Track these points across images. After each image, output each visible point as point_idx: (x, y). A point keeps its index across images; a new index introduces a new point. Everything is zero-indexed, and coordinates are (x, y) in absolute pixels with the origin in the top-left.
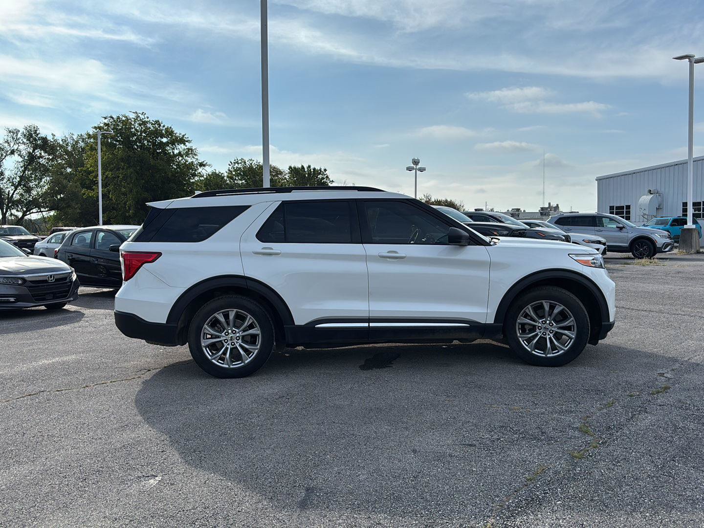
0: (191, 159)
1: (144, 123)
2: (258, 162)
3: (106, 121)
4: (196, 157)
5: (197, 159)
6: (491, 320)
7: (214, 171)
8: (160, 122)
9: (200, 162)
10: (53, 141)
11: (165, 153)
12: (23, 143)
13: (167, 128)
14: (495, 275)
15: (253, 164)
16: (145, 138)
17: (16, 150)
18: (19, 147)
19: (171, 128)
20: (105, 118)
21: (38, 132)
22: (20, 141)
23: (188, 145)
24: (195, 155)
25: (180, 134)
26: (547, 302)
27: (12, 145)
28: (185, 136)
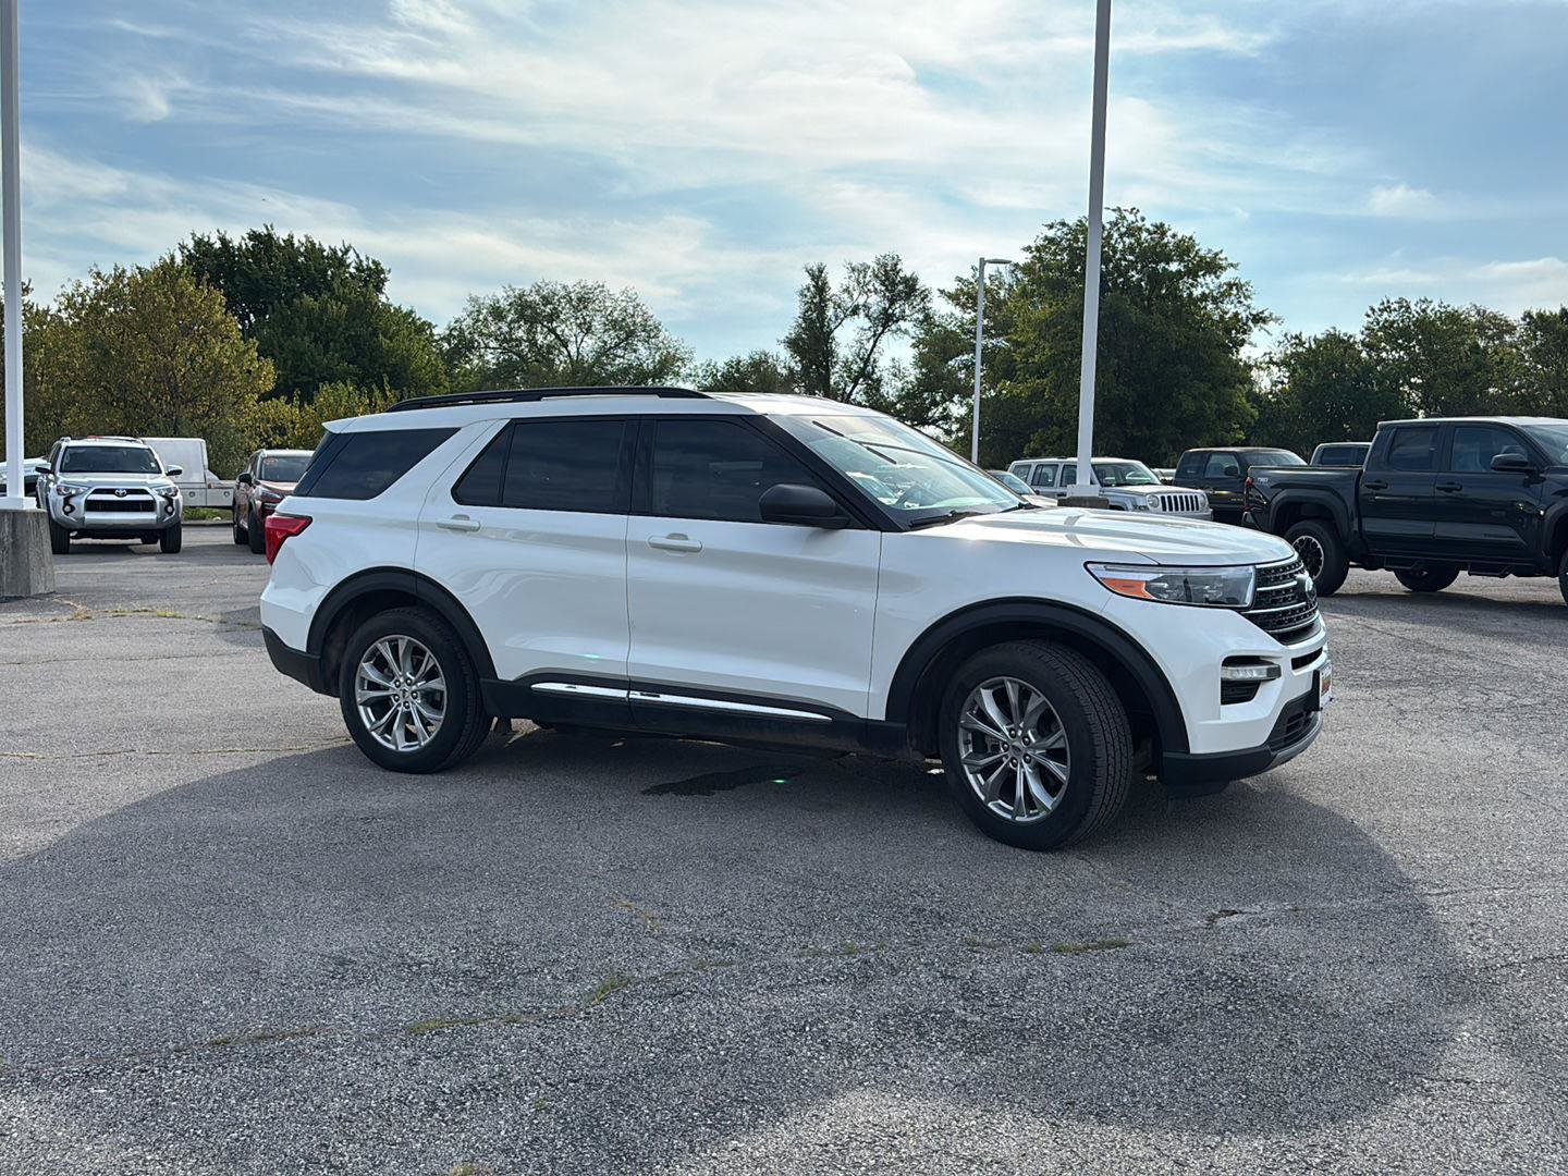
0: (1235, 307)
1: (1132, 231)
2: (1445, 304)
3: (1051, 233)
4: (1245, 302)
5: (1249, 307)
6: (878, 712)
7: (1332, 331)
8: (1166, 226)
9: (1254, 312)
10: (973, 280)
11: (1174, 294)
12: (876, 291)
13: (1183, 240)
14: (888, 601)
15: (1428, 311)
16: (1132, 265)
17: (864, 306)
18: (869, 300)
19: (1191, 238)
20: (1051, 227)
21: (899, 267)
22: (870, 287)
23: (1227, 276)
24: (1246, 297)
25: (1210, 251)
26: (1015, 682)
27: (856, 295)
28: (1221, 256)
